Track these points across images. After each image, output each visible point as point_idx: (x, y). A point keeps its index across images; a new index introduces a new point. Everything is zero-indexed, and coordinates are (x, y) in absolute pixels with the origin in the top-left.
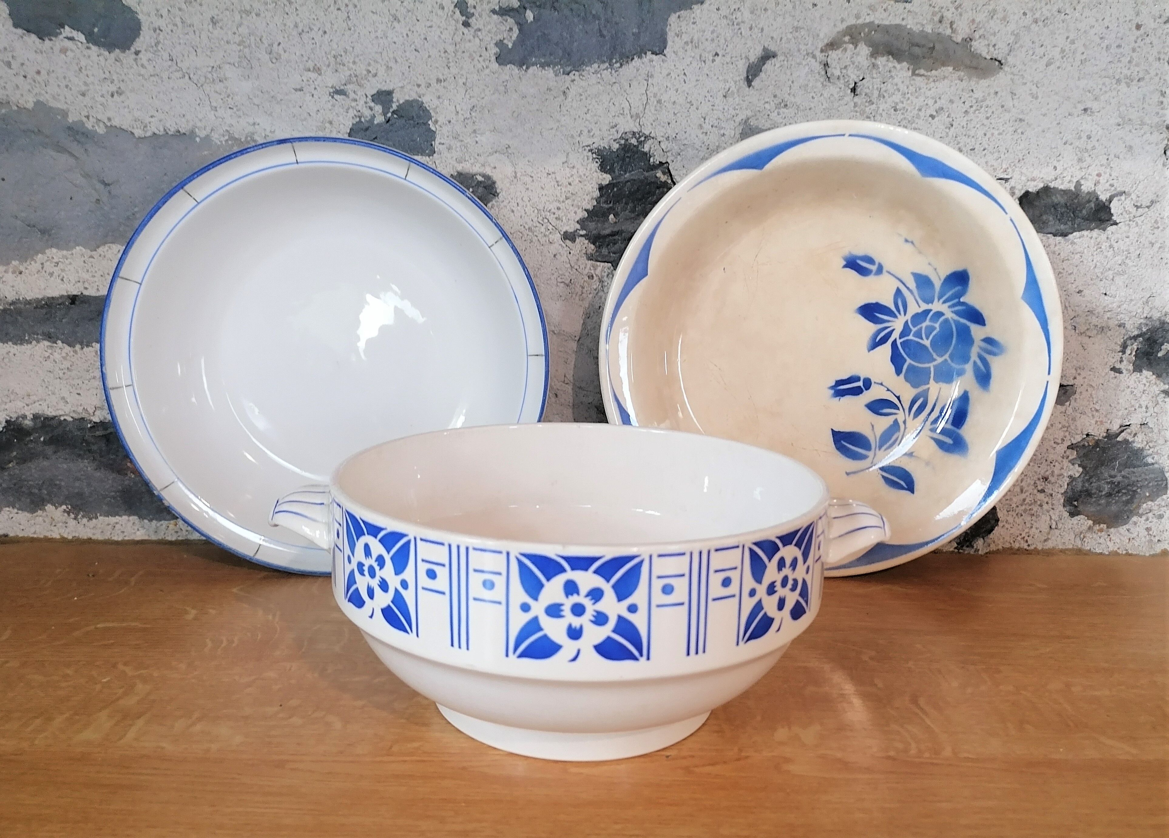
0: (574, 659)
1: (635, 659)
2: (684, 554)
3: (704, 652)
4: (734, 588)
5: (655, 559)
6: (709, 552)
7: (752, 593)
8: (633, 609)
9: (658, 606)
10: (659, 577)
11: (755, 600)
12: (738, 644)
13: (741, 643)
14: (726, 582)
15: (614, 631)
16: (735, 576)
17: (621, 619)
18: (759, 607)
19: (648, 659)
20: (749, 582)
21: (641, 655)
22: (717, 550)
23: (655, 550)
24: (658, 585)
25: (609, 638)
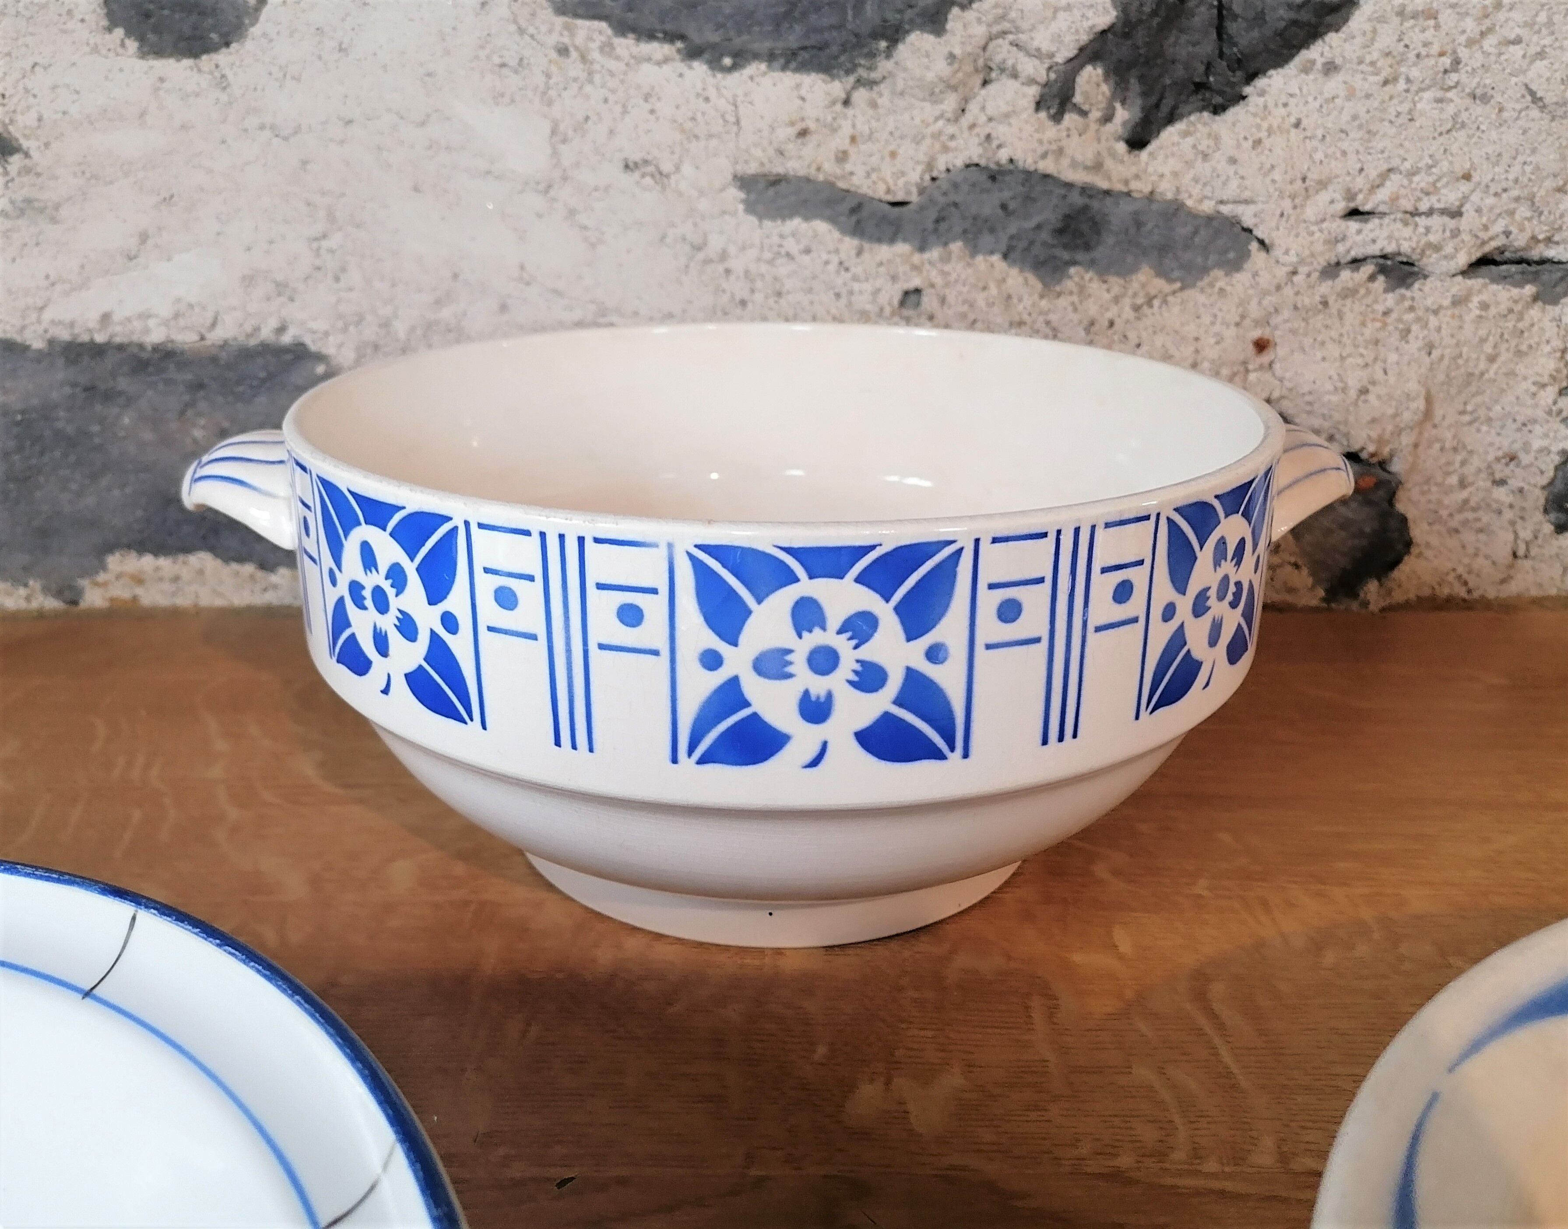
0: (815, 762)
1: (941, 756)
2: (1044, 535)
3: (1075, 736)
4: (1135, 606)
5: (984, 546)
6: (1093, 527)
7: (1169, 612)
8: (935, 654)
9: (988, 647)
10: (991, 586)
11: (1174, 625)
12: (1137, 718)
13: (1143, 714)
14: (1123, 593)
15: (898, 702)
16: (1138, 577)
17: (912, 676)
18: (1178, 639)
19: (966, 755)
20: (1164, 591)
21: (952, 749)
22: (1108, 525)
23: (987, 529)
24: (989, 601)
25: (887, 716)
